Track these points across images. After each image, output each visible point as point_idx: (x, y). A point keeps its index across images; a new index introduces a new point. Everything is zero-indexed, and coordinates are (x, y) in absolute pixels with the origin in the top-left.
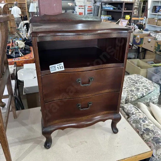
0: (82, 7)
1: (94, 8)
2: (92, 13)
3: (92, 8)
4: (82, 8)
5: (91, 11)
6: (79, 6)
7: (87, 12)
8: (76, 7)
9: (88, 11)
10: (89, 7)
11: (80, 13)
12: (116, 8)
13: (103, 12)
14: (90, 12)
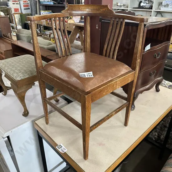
0: (16, 2)
1: (31, 3)
2: (29, 9)
3: (28, 4)
4: (16, 4)
5: (27, 6)
6: (13, 1)
7: (23, 8)
8: (9, 2)
9: (24, 6)
10: (24, 2)
11: (15, 9)
12: (55, 2)
13: (41, 7)
14: (27, 8)
